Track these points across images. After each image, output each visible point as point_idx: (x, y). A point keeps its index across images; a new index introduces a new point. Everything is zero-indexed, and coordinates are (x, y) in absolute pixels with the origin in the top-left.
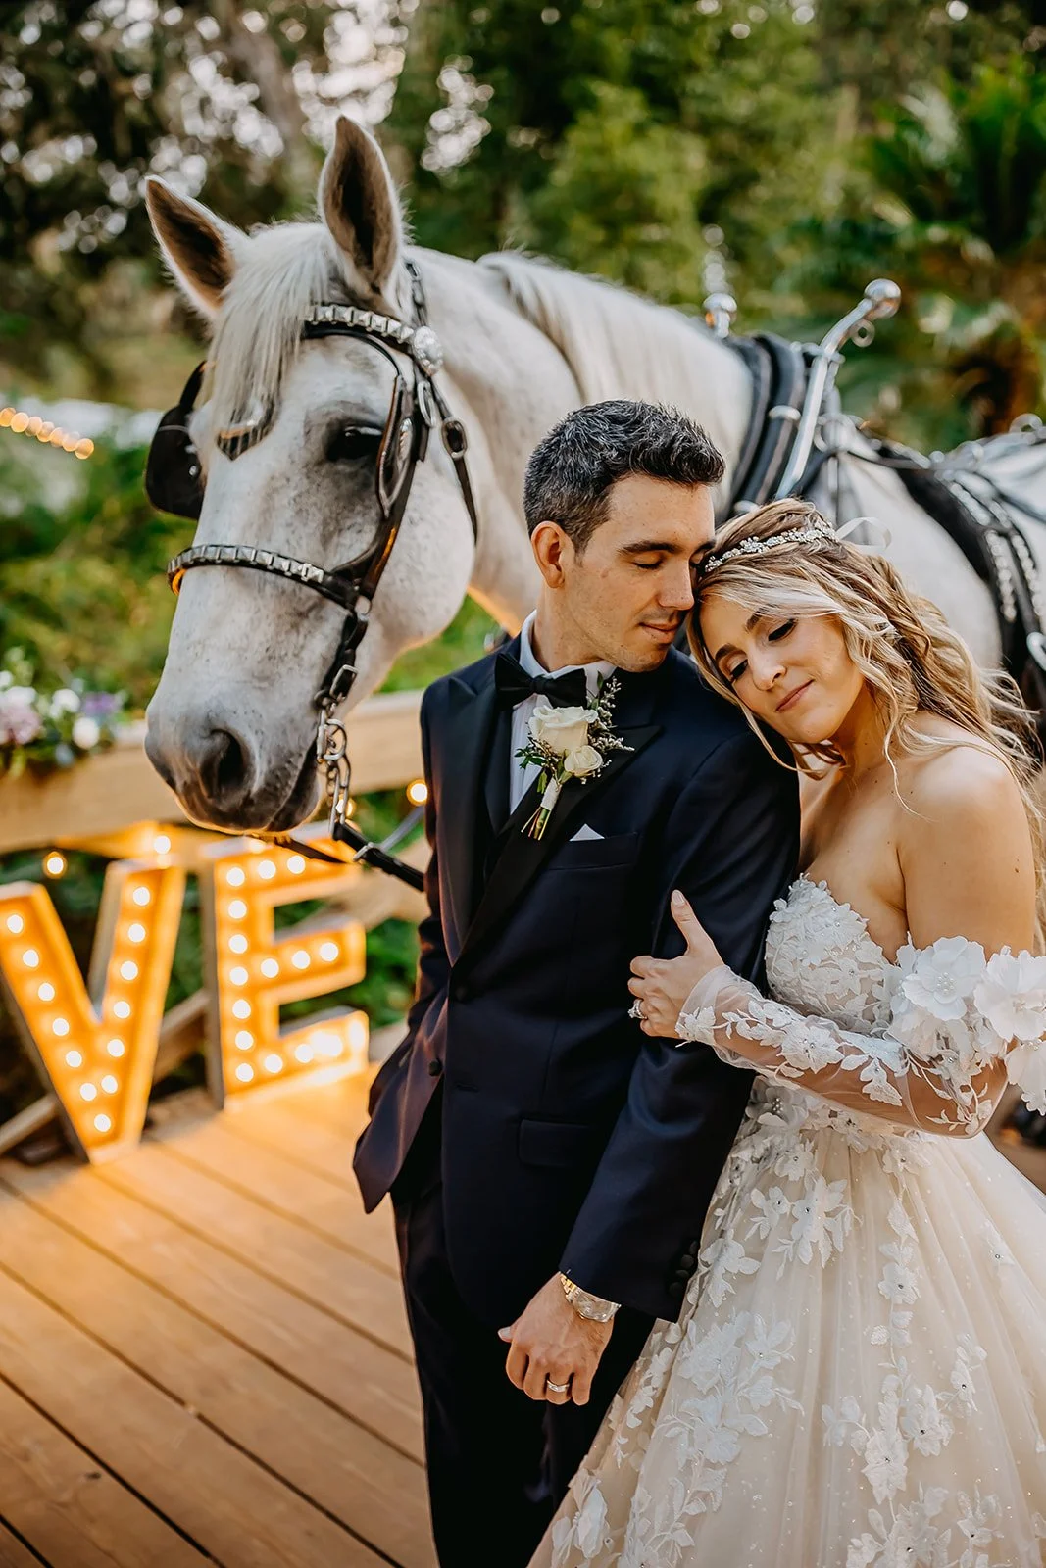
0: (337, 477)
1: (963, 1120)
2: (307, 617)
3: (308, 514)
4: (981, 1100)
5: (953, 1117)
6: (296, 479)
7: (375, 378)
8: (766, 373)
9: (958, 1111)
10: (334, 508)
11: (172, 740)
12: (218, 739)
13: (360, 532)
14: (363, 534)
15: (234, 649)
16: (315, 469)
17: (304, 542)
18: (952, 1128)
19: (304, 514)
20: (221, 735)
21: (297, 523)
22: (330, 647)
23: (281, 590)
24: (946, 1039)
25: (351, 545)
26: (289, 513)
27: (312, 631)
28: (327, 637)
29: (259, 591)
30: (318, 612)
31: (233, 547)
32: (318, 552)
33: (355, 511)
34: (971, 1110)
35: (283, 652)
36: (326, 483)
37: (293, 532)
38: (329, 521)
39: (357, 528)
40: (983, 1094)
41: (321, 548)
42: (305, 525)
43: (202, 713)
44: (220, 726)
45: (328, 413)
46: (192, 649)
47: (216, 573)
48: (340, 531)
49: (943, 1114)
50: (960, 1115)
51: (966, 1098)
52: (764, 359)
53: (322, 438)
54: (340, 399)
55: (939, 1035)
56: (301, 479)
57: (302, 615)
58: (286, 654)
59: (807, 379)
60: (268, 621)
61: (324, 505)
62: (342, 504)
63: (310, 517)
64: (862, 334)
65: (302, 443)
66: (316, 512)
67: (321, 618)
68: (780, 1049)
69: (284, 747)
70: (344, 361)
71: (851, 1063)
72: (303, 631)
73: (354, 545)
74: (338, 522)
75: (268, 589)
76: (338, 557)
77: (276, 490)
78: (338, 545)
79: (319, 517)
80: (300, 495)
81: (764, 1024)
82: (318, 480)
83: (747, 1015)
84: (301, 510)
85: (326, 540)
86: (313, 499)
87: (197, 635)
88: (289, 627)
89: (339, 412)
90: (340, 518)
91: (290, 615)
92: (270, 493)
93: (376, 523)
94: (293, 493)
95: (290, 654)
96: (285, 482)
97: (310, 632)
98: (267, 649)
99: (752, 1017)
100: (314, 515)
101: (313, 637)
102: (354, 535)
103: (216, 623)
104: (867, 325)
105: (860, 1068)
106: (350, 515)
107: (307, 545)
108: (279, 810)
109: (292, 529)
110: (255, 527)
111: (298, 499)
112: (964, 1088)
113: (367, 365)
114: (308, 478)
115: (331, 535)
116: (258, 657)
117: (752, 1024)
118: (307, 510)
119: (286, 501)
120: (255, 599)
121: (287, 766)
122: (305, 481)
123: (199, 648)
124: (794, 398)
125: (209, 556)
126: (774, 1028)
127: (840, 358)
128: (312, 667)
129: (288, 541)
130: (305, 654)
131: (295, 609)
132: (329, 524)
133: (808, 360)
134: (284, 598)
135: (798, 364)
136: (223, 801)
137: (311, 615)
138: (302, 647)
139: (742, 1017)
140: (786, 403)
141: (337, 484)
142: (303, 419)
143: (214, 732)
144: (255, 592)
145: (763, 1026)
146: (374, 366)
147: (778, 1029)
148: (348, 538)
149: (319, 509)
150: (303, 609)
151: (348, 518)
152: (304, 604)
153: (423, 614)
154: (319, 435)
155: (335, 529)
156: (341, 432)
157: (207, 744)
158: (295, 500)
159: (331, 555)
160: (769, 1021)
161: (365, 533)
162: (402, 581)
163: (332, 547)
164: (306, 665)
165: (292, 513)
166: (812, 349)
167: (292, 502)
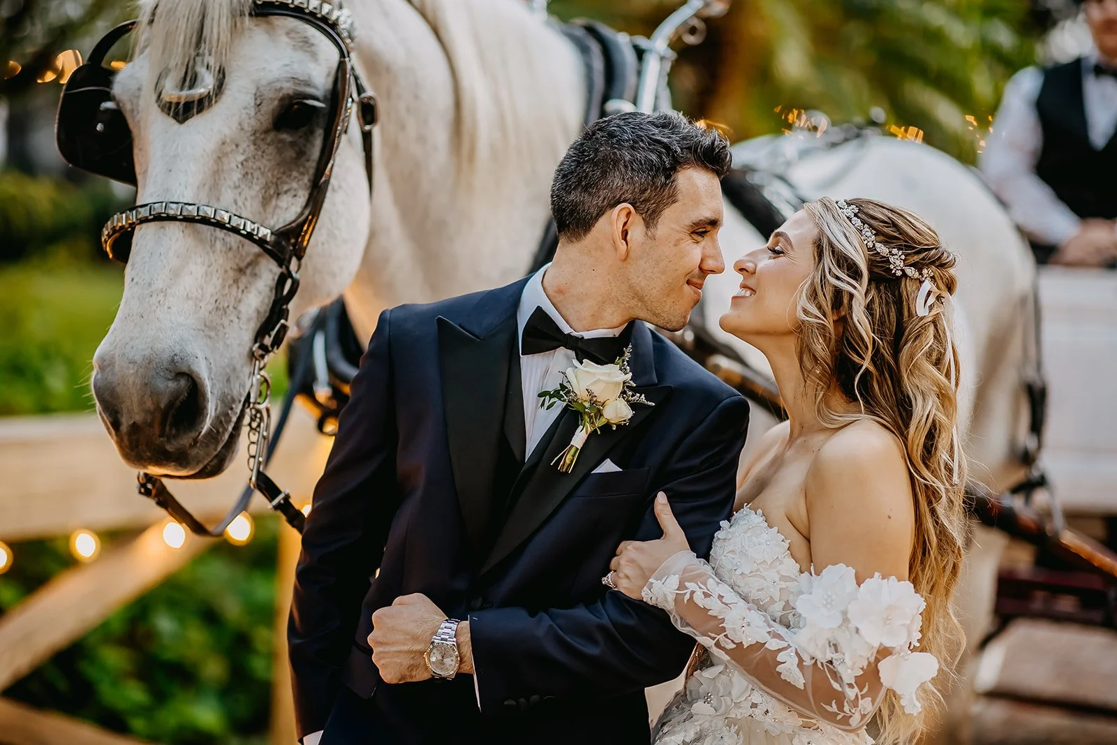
0: (280, 145)
1: (848, 712)
2: (245, 273)
3: (253, 178)
4: (863, 697)
5: (841, 707)
6: (243, 145)
7: (314, 56)
8: (598, 64)
9: (845, 704)
10: (276, 173)
11: (131, 382)
12: (183, 382)
13: (295, 196)
14: (297, 198)
15: (191, 299)
16: (262, 136)
17: (248, 204)
18: (839, 717)
19: (250, 176)
20: (186, 378)
21: (243, 186)
22: (262, 302)
23: (229, 246)
24: (835, 645)
25: (287, 209)
26: (236, 176)
27: (248, 286)
28: (260, 293)
29: (211, 247)
30: (253, 269)
31: (194, 205)
32: (260, 213)
33: (292, 177)
34: (855, 703)
35: (226, 305)
36: (271, 150)
37: (240, 194)
38: (270, 185)
39: (293, 193)
40: (864, 692)
41: (261, 210)
42: (250, 187)
43: (166, 356)
44: (185, 369)
45: (281, 89)
46: (155, 296)
47: (174, 229)
48: (278, 194)
49: (834, 704)
50: (846, 708)
51: (851, 693)
52: (595, 48)
53: (273, 110)
54: (289, 75)
55: (829, 643)
56: (248, 146)
57: (241, 271)
58: (228, 306)
59: (639, 73)
60: (218, 276)
61: (267, 170)
62: (282, 170)
63: (255, 180)
64: (693, 31)
65: (252, 113)
66: (260, 176)
67: (256, 275)
68: (723, 620)
69: (228, 394)
70: (284, 39)
71: (773, 645)
72: (242, 286)
73: (290, 208)
74: (277, 185)
75: (218, 245)
76: (275, 218)
77: (226, 154)
78: (276, 207)
79: (263, 181)
80: (246, 160)
81: (716, 598)
82: (264, 147)
83: (705, 588)
84: (247, 173)
85: (265, 201)
86: (258, 164)
87: (159, 284)
88: (231, 282)
89: (289, 88)
90: (279, 182)
91: (234, 270)
92: (220, 157)
93: (308, 189)
94: (241, 158)
95: (231, 308)
96: (234, 147)
97: (246, 287)
98: (216, 301)
99: (708, 590)
100: (258, 179)
101: (249, 292)
102: (290, 199)
103: (176, 274)
104: (696, 23)
105: (780, 650)
106: (288, 180)
107: (251, 206)
108: (215, 453)
109: (240, 190)
110: (207, 187)
111: (244, 162)
112: (850, 686)
113: (306, 44)
114: (255, 144)
115: (271, 197)
116: (210, 307)
117: (706, 595)
118: (252, 174)
119: (233, 165)
120: (208, 253)
121: (230, 412)
122: (252, 147)
123: (161, 297)
124: (629, 92)
125: (171, 212)
126: (723, 603)
127: (671, 55)
128: (249, 320)
129: (236, 202)
130: (242, 307)
131: (237, 265)
132: (269, 188)
133: (640, 53)
134: (230, 255)
135: (629, 57)
136: (173, 442)
137: (248, 271)
138: (240, 301)
139: (700, 588)
140: (621, 97)
141: (279, 151)
142: (254, 92)
143: (179, 375)
144: (209, 248)
145: (715, 599)
146: (313, 45)
147: (726, 604)
148: (285, 201)
149: (262, 174)
150: (243, 265)
151: (286, 183)
152: (243, 261)
153: (334, 275)
154: (270, 107)
155: (274, 193)
156: (291, 105)
157: (172, 385)
158: (242, 164)
159: (269, 216)
160: (720, 597)
161: (300, 197)
162: (323, 244)
163: (270, 209)
164: (244, 317)
165: (240, 176)
166: (642, 42)
167: (240, 166)
